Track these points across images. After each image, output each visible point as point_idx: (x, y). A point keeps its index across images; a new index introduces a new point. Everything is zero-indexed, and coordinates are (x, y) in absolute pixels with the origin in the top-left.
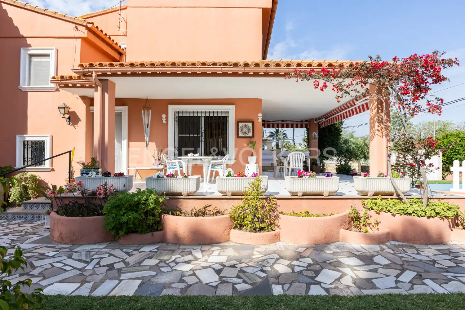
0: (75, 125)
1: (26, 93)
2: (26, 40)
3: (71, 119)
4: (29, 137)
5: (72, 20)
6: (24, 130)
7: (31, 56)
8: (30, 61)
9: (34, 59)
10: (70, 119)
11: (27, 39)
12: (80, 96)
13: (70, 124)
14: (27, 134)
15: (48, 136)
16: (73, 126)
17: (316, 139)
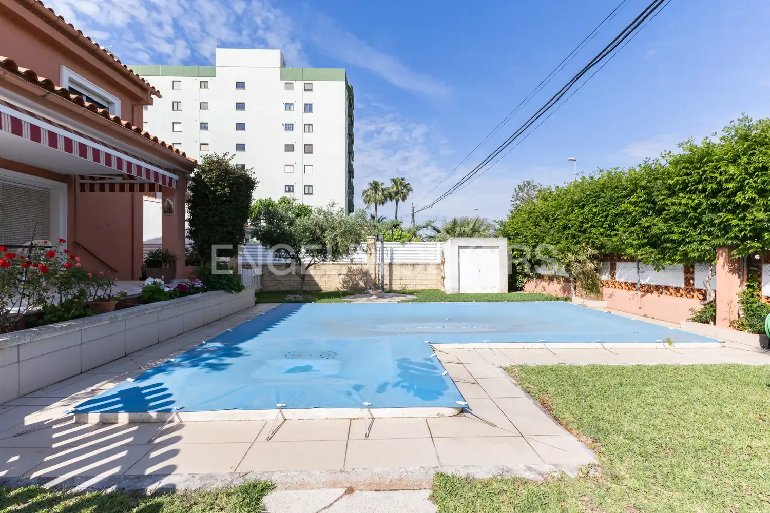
17: (171, 212)
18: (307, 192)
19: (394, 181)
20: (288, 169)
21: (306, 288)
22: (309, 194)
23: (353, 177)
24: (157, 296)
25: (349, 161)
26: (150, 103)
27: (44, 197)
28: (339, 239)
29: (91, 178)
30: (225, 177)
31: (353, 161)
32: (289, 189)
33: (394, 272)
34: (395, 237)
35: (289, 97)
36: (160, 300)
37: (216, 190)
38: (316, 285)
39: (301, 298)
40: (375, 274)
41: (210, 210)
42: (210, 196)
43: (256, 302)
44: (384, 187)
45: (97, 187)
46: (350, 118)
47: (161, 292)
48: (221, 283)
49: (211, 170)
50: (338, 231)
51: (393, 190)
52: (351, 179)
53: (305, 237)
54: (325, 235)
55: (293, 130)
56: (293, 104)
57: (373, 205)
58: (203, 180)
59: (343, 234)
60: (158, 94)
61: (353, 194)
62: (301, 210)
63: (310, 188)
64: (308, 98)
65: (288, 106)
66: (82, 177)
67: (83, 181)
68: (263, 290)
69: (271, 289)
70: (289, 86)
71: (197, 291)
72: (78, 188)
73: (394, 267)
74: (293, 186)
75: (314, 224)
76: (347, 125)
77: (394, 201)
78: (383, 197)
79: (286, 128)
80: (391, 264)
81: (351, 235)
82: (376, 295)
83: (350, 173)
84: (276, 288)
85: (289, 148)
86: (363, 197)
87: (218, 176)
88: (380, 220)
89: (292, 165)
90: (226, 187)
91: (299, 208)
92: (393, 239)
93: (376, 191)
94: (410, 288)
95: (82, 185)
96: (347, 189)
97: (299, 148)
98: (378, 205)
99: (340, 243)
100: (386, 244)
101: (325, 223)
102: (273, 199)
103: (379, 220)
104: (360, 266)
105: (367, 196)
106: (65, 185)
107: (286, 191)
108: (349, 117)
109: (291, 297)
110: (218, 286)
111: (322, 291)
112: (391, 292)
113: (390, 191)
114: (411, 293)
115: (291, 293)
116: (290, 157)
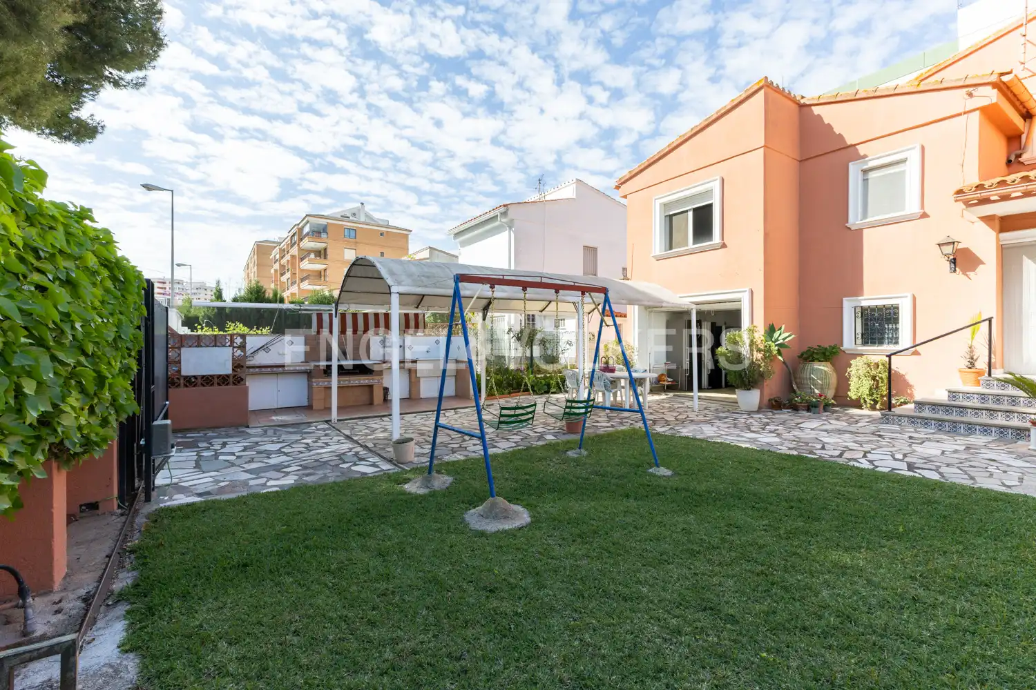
0: (968, 273)
1: (859, 232)
2: (857, 149)
3: (958, 261)
4: (868, 300)
5: (961, 83)
6: (857, 290)
7: (865, 172)
8: (866, 180)
9: (872, 175)
10: (954, 263)
11: (857, 147)
12: (980, 218)
13: (955, 271)
14: (862, 295)
15: (906, 297)
16: (964, 273)
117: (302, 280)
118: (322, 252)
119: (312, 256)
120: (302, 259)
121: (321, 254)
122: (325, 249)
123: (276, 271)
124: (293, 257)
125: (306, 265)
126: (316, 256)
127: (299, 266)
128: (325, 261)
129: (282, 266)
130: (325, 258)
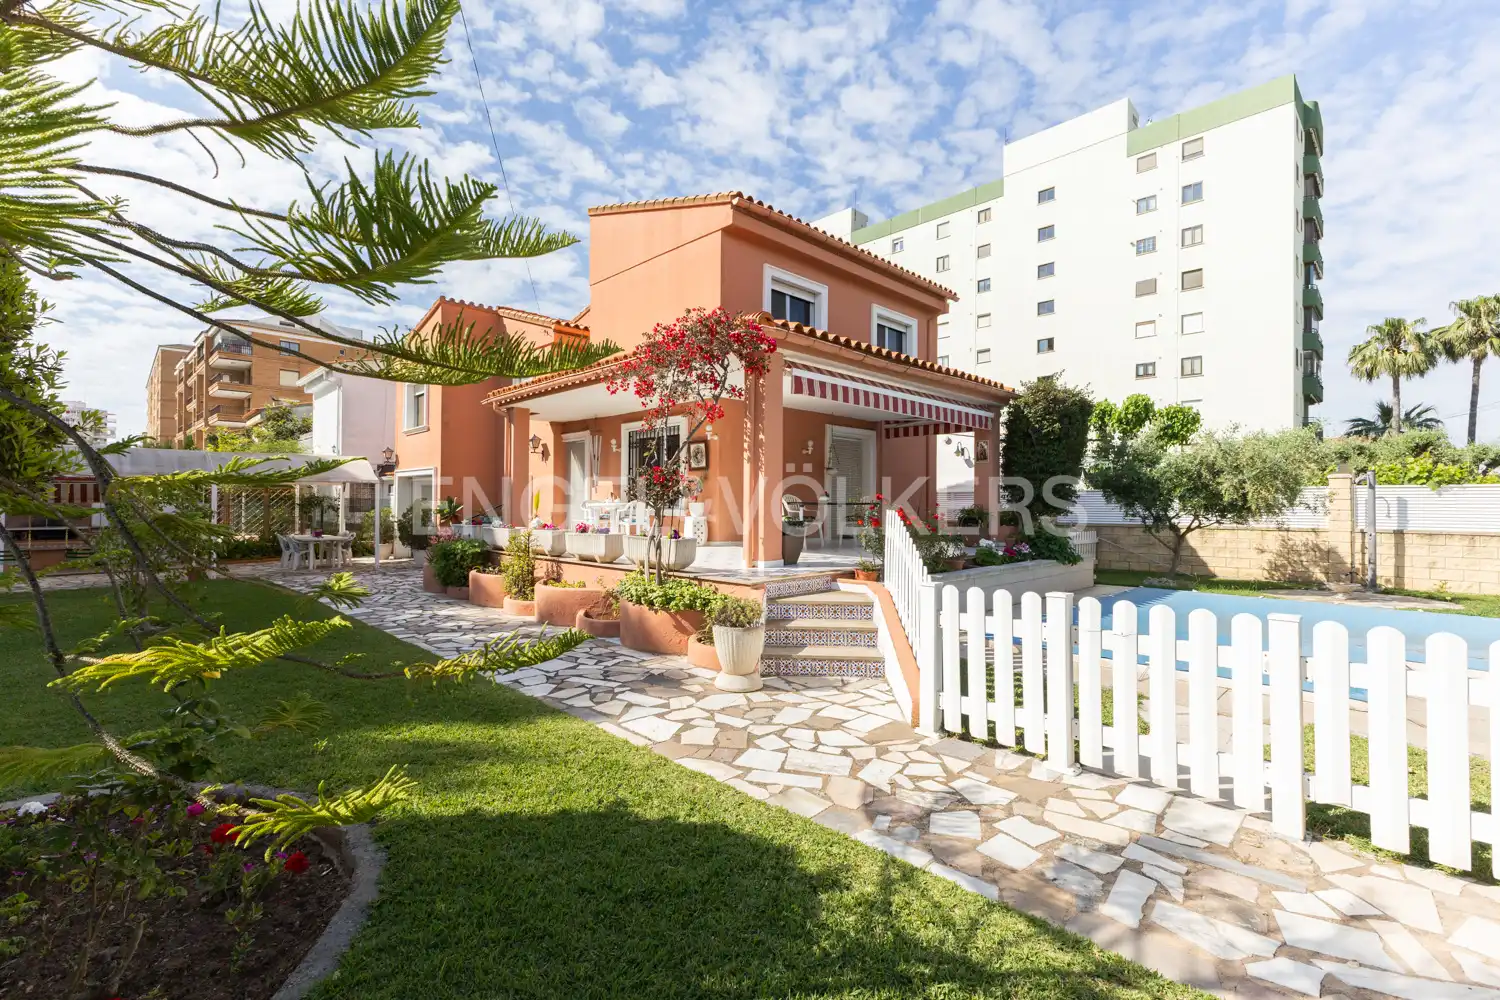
17: (985, 458)
18: (1188, 370)
19: (1467, 309)
20: (1143, 330)
21: (1180, 569)
22: (1193, 374)
23: (1320, 317)
24: (990, 560)
25: (1308, 281)
26: (945, 311)
27: (856, 447)
28: (1248, 486)
29: (897, 422)
30: (1054, 408)
31: (1319, 278)
32: (1146, 370)
33: (1409, 551)
34: (1412, 474)
35: (1144, 185)
36: (994, 564)
37: (1042, 427)
38: (1204, 565)
39: (1172, 583)
40: (1352, 555)
41: (1033, 453)
42: (1034, 437)
43: (1096, 582)
44: (1421, 330)
45: (901, 432)
46: (1311, 180)
47: (995, 555)
48: (1051, 551)
49: (1036, 402)
50: (1248, 474)
51: (1462, 332)
52: (1314, 324)
53: (1180, 485)
54: (1219, 480)
55: (1154, 249)
56: (1154, 196)
57: (1385, 380)
58: (1026, 416)
59: (1258, 479)
60: (955, 297)
61: (1320, 358)
62: (1172, 418)
63: (1197, 362)
64: (1192, 173)
65: (1143, 204)
66: (888, 422)
67: (888, 426)
68: (1100, 567)
69: (1115, 566)
70: (1145, 162)
71: (1024, 558)
72: (884, 432)
73: (1408, 539)
74: (1153, 364)
75: (1196, 462)
76: (1301, 200)
77: (1466, 363)
78: (1421, 357)
79: (1138, 248)
80: (1399, 534)
81: (1276, 478)
82: (1345, 593)
83: (1312, 308)
84: (1124, 566)
85: (1147, 288)
86: (1353, 364)
87: (1045, 409)
88: (1413, 415)
89: (1153, 322)
90: (1055, 422)
91: (1168, 414)
92: (1407, 478)
93: (1396, 344)
94: (1455, 588)
95: (887, 430)
96: (1301, 351)
97: (1169, 284)
98: (1402, 379)
99: (1250, 494)
100: (1380, 490)
101: (1219, 460)
102: (1111, 401)
103: (1407, 415)
104: (1312, 537)
105: (1364, 360)
106: (873, 434)
107: (1138, 375)
108: (1307, 177)
109: (1155, 581)
110: (1047, 554)
111: (1215, 576)
112: (1397, 591)
113: (1447, 336)
114: (1455, 600)
115: (1153, 574)
116: (1148, 306)
117: (212, 413)
118: (246, 373)
119: (226, 379)
120: (211, 383)
121: (242, 376)
122: (249, 370)
123: (180, 394)
124: (200, 377)
125: (214, 390)
126: (231, 379)
127: (207, 392)
128: (249, 387)
129: (188, 389)
130: (249, 383)
